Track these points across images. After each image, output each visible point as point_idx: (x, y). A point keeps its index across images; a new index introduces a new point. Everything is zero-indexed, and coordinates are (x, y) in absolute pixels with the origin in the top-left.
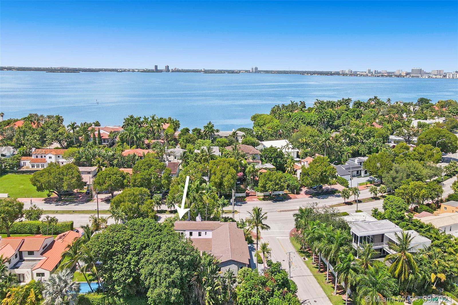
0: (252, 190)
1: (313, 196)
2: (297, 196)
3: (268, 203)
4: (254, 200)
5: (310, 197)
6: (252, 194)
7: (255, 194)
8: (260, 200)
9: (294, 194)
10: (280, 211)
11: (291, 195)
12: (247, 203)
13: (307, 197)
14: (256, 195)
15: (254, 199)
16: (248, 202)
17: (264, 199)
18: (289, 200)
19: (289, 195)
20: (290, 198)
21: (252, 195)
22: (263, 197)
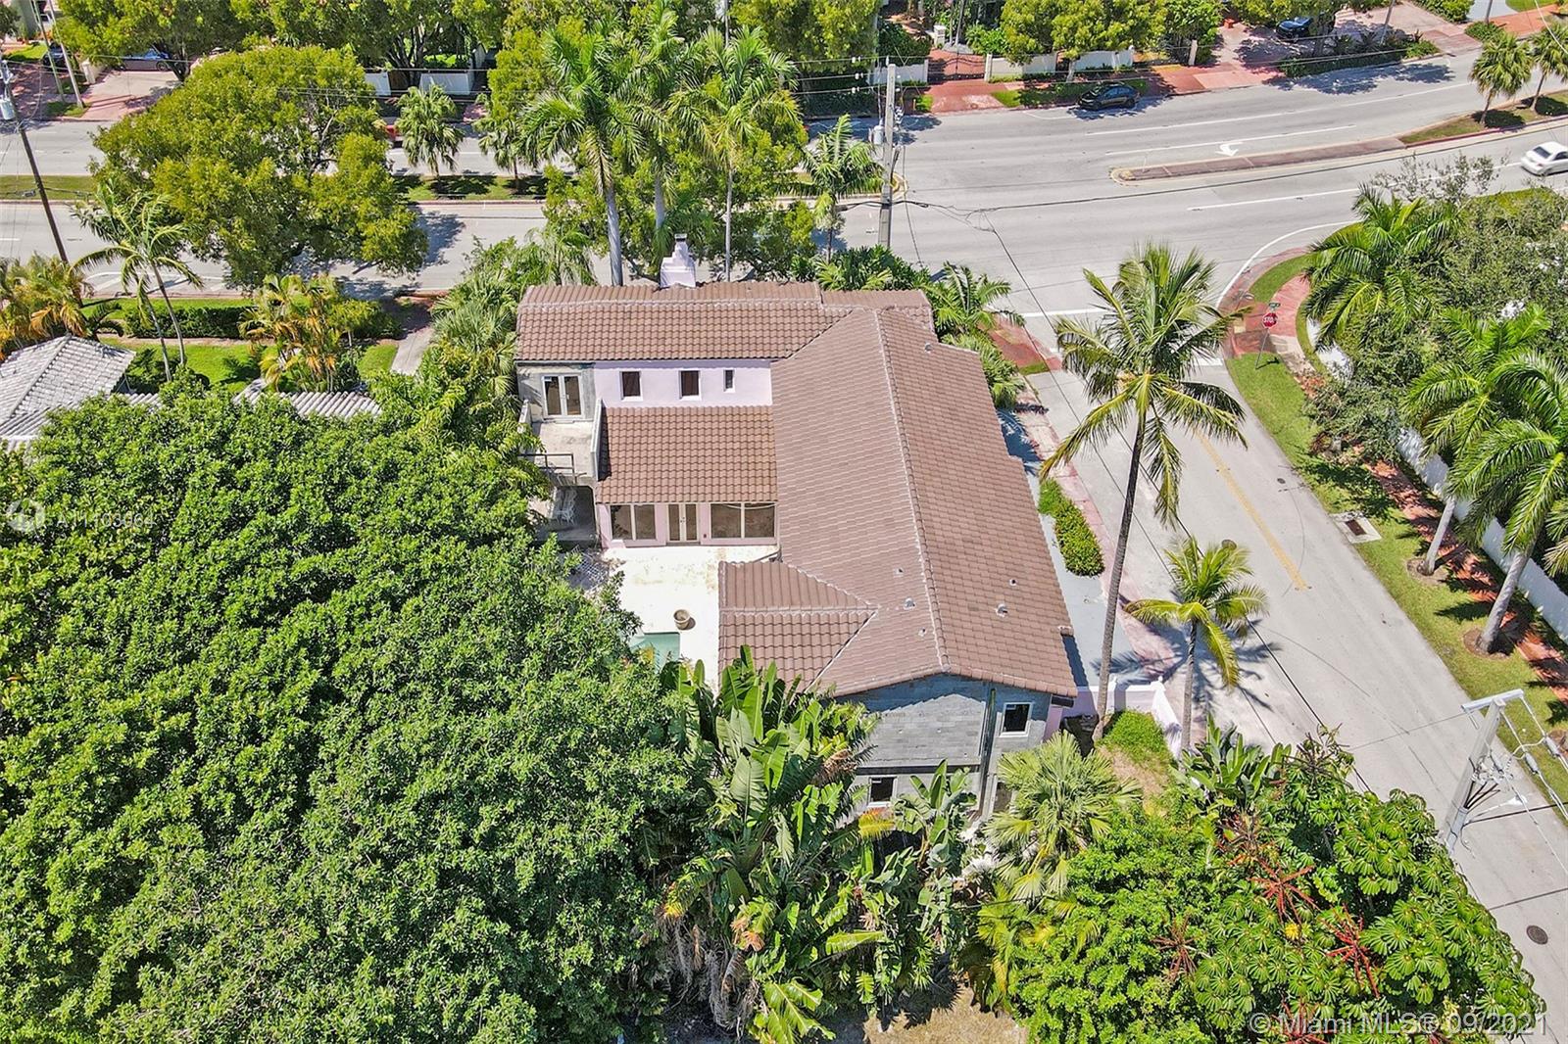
0: (958, 47)
1: (1290, 75)
2: (1204, 77)
3: (1052, 123)
4: (974, 107)
5: (1273, 81)
6: (963, 69)
7: (976, 71)
8: (1006, 102)
9: (1185, 62)
10: (1136, 176)
11: (1171, 73)
12: (936, 122)
13: (1257, 83)
14: (980, 76)
15: (974, 99)
16: (947, 120)
17: (1028, 100)
18: (1166, 105)
19: (1158, 69)
20: (1168, 92)
21: (963, 77)
22: (1021, 85)
